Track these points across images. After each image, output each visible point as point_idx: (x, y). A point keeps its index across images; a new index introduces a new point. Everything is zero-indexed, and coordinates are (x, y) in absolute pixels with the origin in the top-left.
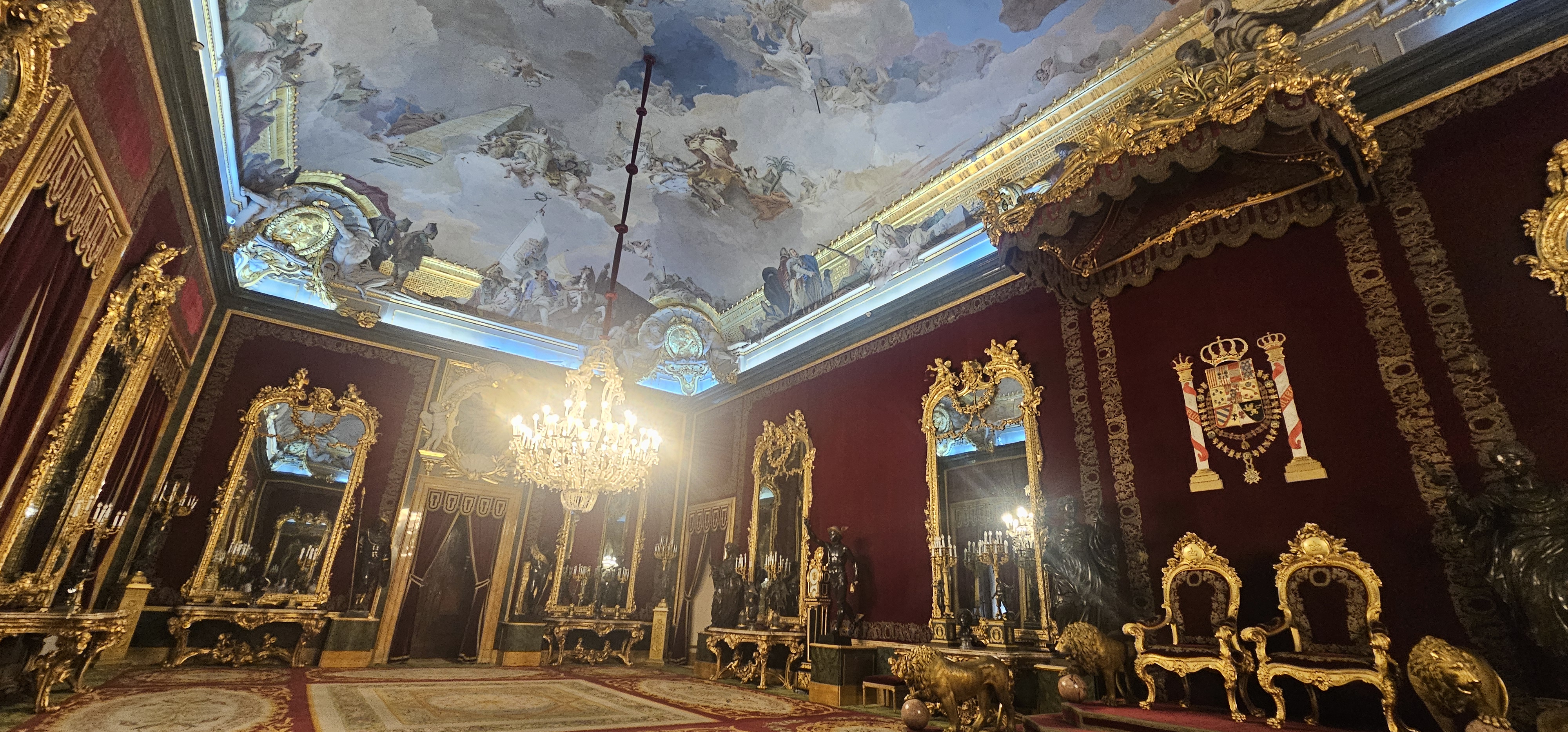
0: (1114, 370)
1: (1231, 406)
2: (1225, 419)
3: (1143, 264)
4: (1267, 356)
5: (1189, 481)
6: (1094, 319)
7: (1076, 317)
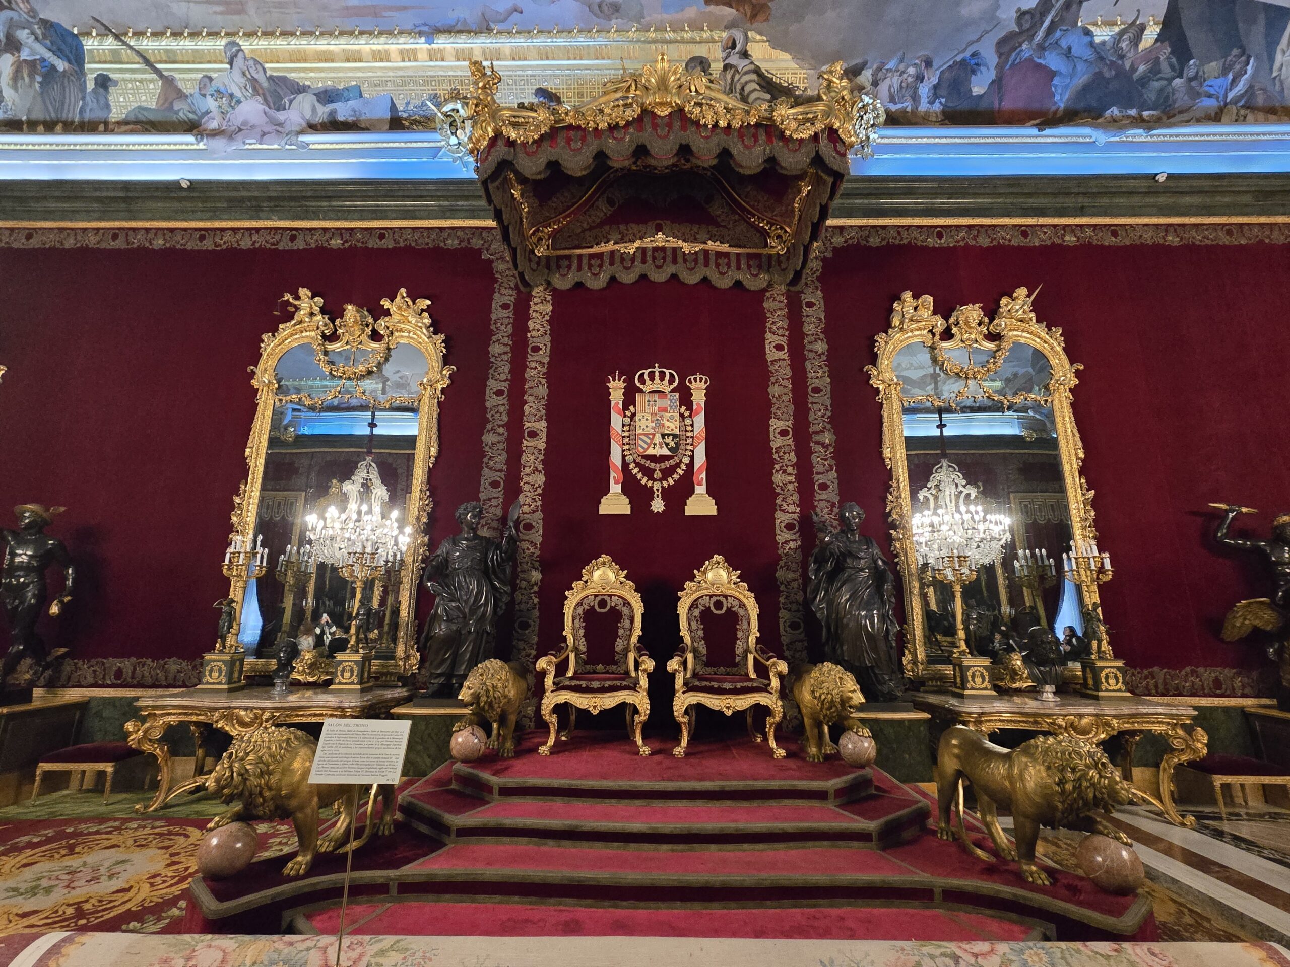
0: (545, 370)
1: (654, 435)
2: (646, 446)
3: (601, 266)
4: (692, 395)
5: (600, 502)
6: (533, 307)
7: (512, 299)
